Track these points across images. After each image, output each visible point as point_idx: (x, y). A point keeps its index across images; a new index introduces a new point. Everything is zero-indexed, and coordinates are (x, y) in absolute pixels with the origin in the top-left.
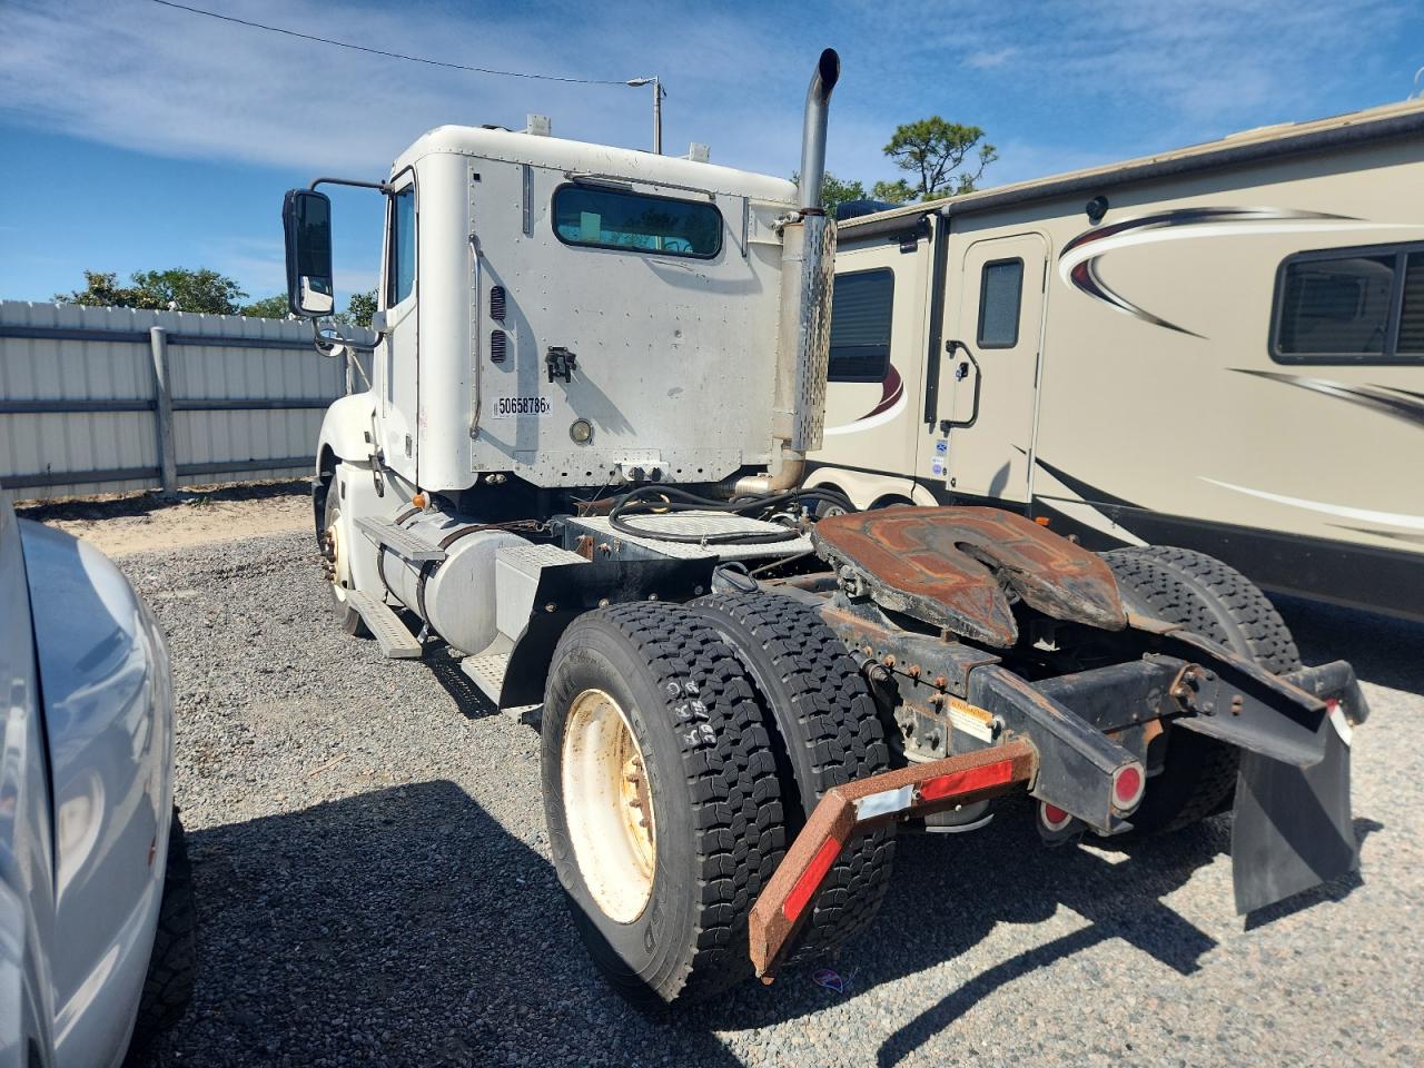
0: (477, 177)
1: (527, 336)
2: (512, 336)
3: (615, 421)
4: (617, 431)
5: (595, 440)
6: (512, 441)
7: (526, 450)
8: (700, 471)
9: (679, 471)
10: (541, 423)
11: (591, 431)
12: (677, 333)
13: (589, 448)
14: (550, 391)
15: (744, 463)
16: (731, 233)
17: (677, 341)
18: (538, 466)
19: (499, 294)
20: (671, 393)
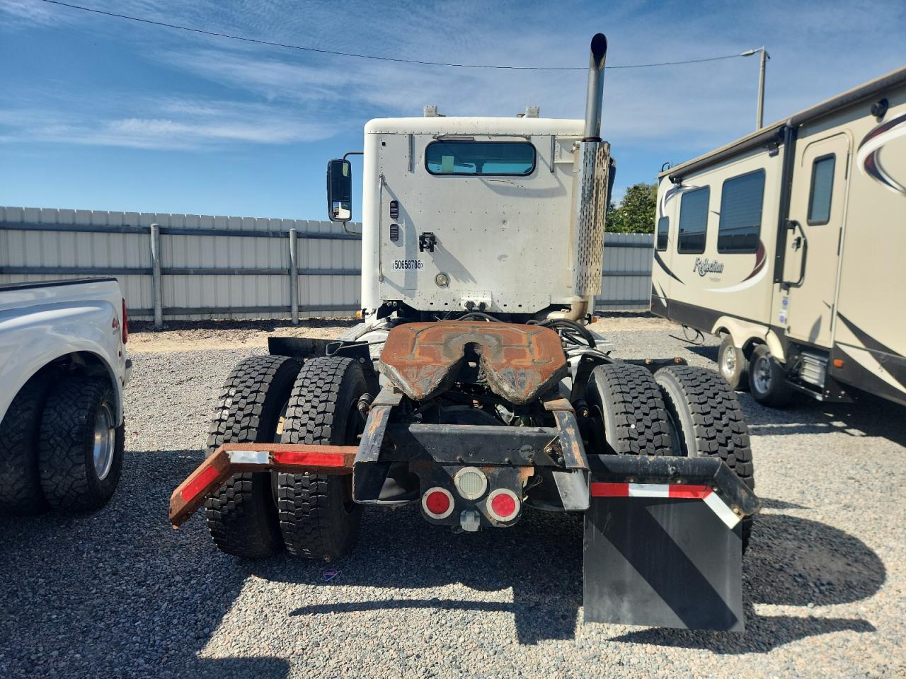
0: (384, 144)
1: (410, 226)
2: (402, 227)
3: (464, 275)
4: (465, 281)
5: (450, 285)
6: (402, 285)
7: (410, 289)
8: (520, 306)
9: (505, 305)
10: (418, 274)
11: (448, 279)
12: (504, 222)
13: (446, 289)
14: (424, 257)
15: (553, 303)
16: (542, 158)
17: (504, 226)
18: (417, 299)
19: (395, 204)
20: (500, 258)
